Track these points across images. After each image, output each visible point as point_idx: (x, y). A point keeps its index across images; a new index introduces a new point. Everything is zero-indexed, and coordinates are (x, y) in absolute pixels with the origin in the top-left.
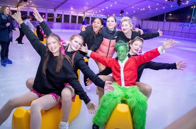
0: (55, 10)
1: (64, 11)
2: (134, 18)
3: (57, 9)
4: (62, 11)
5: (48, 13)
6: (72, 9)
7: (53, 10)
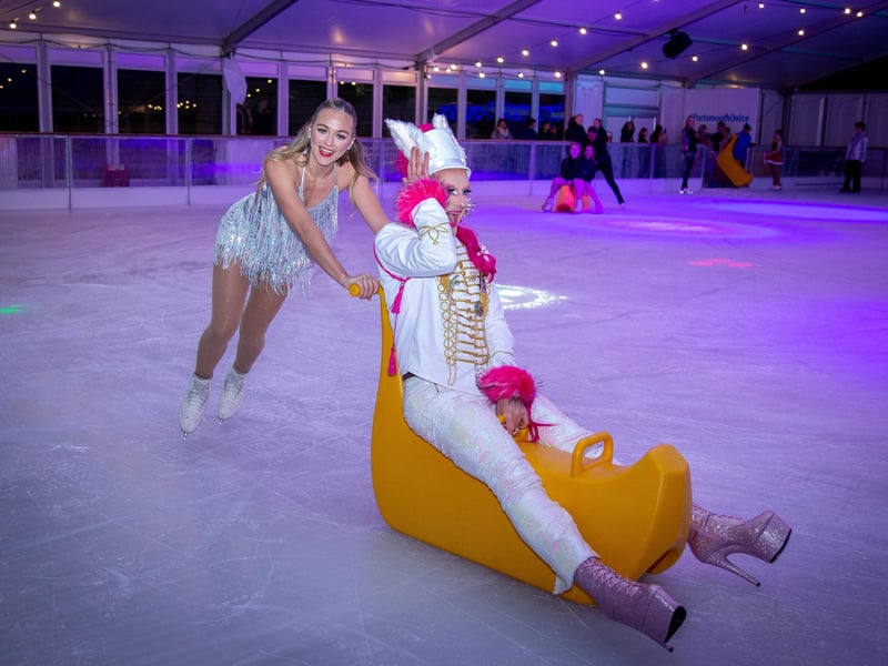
0: (228, 47)
1: (286, 56)
2: (734, 78)
3: (240, 40)
4: (277, 55)
5: (181, 76)
6: (338, 38)
7: (216, 50)
